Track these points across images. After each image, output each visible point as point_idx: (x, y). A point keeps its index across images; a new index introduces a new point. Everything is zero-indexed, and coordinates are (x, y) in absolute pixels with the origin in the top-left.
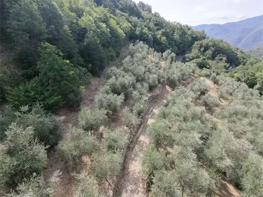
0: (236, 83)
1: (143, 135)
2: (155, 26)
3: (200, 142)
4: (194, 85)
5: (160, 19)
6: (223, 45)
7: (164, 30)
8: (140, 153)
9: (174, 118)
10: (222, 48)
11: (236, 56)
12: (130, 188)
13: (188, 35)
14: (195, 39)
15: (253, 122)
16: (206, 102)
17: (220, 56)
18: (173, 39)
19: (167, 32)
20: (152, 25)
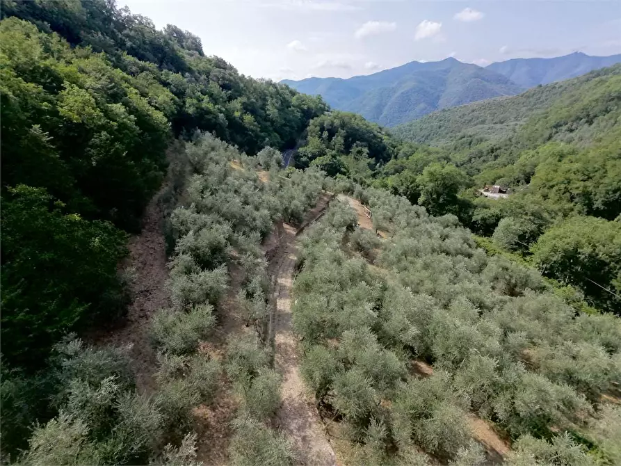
0: (394, 198)
1: (279, 333)
2: (222, 90)
3: (375, 314)
4: (333, 214)
5: (230, 75)
6: (358, 125)
7: (244, 99)
8: (287, 365)
9: (325, 288)
10: (358, 130)
11: (381, 142)
12: (294, 425)
13: (294, 106)
14: (308, 114)
15: (429, 261)
16: (358, 244)
17: (357, 146)
18: (266, 118)
19: (252, 103)
20: (215, 88)
